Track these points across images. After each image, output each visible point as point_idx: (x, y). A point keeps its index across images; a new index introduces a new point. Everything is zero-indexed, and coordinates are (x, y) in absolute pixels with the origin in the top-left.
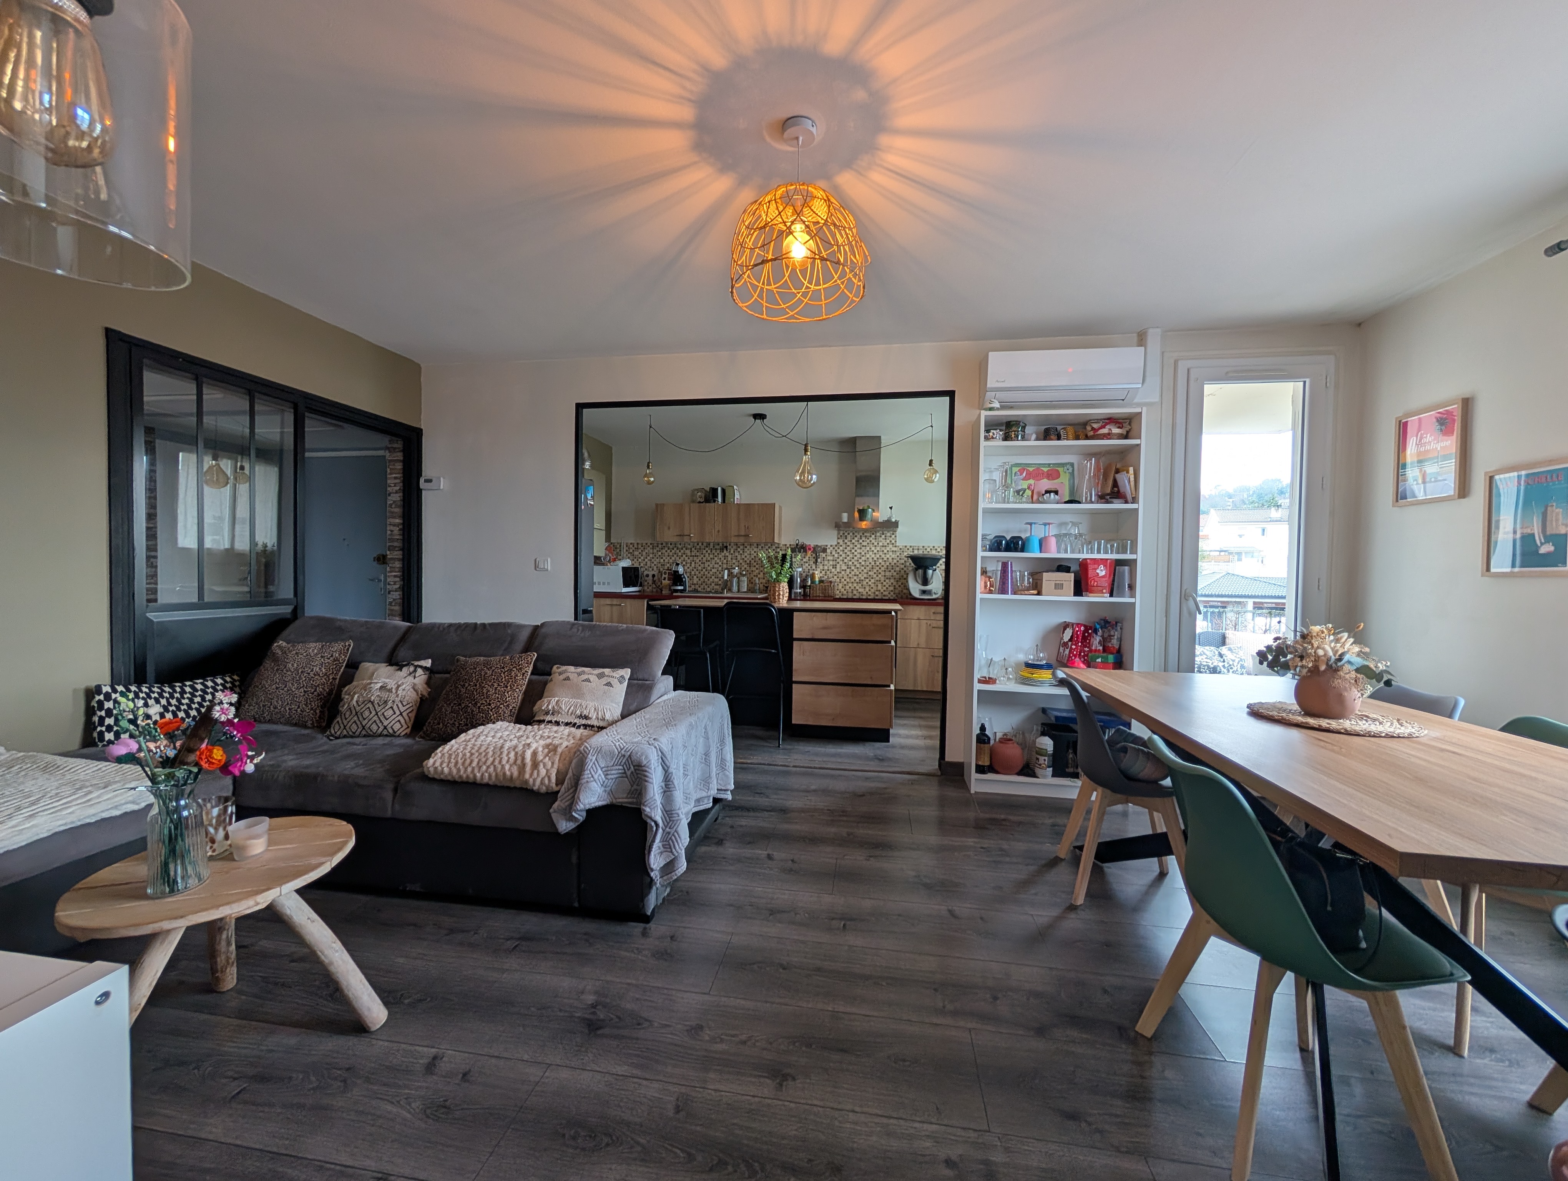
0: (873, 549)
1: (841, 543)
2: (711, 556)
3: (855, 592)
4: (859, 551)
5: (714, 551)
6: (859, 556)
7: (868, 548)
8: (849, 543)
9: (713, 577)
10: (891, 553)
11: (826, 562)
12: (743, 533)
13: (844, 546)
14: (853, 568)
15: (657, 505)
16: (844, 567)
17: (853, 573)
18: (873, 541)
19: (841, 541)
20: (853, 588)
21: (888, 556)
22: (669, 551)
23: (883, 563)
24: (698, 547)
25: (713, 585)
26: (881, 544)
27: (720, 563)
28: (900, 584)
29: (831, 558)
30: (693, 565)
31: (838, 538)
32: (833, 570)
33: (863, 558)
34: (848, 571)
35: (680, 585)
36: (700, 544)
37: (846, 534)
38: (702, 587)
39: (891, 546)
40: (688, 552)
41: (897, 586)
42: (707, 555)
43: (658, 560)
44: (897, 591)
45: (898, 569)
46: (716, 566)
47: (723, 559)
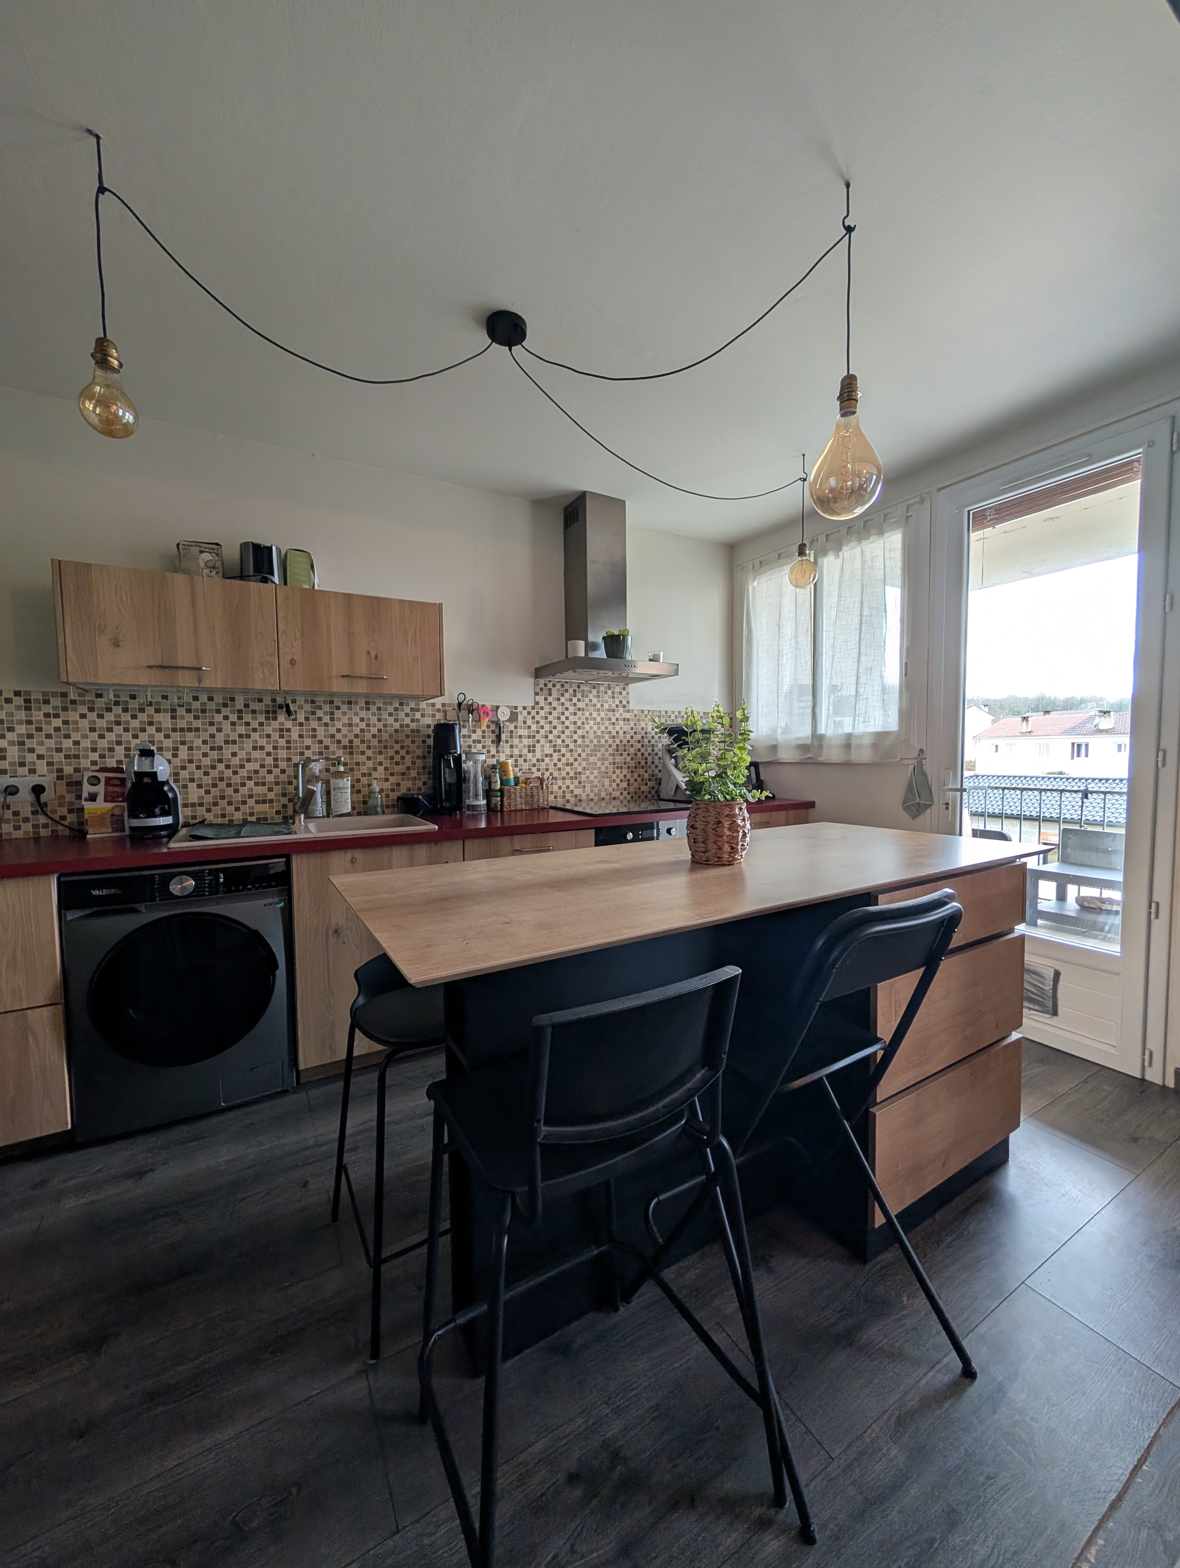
0: (595, 714)
1: (542, 703)
2: (242, 730)
3: (568, 796)
4: (572, 718)
5: (247, 717)
6: (572, 728)
7: (587, 714)
8: (555, 704)
9: (250, 784)
10: (621, 723)
11: (516, 741)
12: (362, 668)
13: (547, 708)
14: (563, 750)
15: (59, 566)
16: (549, 750)
17: (564, 760)
18: (595, 701)
19: (540, 699)
20: (564, 788)
21: (617, 728)
22: (92, 716)
23: (610, 741)
24: (196, 705)
25: (251, 802)
26: (606, 706)
27: (269, 748)
28: (636, 775)
29: (523, 732)
30: (183, 753)
31: (537, 694)
32: (530, 756)
33: (580, 732)
34: (556, 756)
35: (164, 813)
36: (204, 698)
37: (550, 685)
38: (217, 810)
39: (621, 710)
40: (165, 720)
41: (632, 780)
42: (226, 726)
43: (51, 743)
44: (632, 789)
45: (632, 750)
46: (256, 754)
47: (275, 736)
